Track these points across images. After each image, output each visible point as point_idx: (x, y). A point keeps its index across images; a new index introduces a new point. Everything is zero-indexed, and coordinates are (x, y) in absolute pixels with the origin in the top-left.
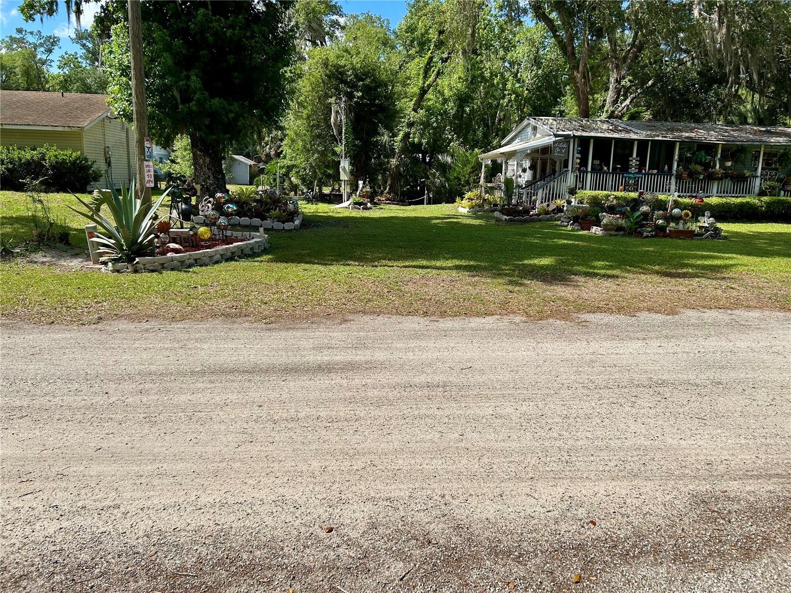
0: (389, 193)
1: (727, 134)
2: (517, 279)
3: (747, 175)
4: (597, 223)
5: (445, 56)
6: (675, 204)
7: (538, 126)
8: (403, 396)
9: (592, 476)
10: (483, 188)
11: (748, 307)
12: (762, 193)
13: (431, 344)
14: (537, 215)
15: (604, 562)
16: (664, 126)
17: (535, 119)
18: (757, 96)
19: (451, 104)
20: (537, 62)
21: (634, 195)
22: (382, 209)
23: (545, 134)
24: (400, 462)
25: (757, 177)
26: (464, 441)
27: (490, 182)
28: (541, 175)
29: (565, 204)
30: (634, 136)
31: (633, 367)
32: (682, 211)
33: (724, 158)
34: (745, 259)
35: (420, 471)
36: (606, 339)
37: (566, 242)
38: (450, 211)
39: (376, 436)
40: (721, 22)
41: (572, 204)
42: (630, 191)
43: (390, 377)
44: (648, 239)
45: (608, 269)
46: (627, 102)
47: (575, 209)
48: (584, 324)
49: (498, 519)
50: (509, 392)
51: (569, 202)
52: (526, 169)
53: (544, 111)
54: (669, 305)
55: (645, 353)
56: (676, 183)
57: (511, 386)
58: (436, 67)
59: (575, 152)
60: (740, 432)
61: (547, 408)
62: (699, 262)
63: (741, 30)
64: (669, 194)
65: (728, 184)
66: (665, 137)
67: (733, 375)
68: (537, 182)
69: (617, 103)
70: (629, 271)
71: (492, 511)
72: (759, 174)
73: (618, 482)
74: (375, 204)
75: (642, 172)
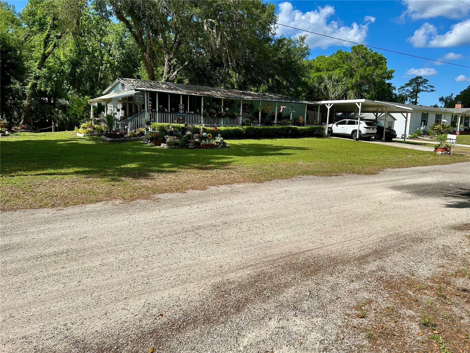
0: (24, 124)
1: (225, 93)
2: (117, 177)
3: (236, 115)
4: (164, 141)
5: (59, 34)
6: (204, 130)
7: (125, 84)
8: (36, 265)
9: (161, 288)
10: (93, 121)
11: (239, 182)
12: (243, 124)
13: (57, 226)
14: (128, 137)
15: (167, 336)
16: (195, 88)
17: (123, 79)
18: (237, 74)
19: (67, 66)
20: (121, 45)
21: (183, 125)
22: (18, 135)
23: (129, 89)
24: (33, 310)
25: (241, 116)
26: (81, 285)
27: (98, 117)
28: (129, 113)
29: (145, 131)
30: (180, 93)
31: (184, 221)
32: (207, 134)
33: (225, 107)
34: (237, 158)
35: (48, 313)
36: (170, 208)
37: (146, 153)
38: (71, 136)
39: (14, 296)
40: (218, 35)
41: (149, 130)
42: (180, 123)
43: (25, 253)
44: (191, 149)
45: (170, 168)
46: (175, 73)
47: (151, 133)
48: (157, 200)
49: (104, 329)
50: (112, 248)
51: (147, 130)
52: (119, 110)
53: (129, 75)
54: (202, 185)
55: (190, 212)
56: (204, 119)
57: (113, 244)
58: (53, 41)
59: (148, 100)
60: (235, 247)
61: (135, 254)
62: (217, 161)
63: (227, 40)
64: (200, 125)
65: (228, 119)
66: (196, 94)
67: (232, 218)
68: (127, 117)
69: (170, 73)
70: (182, 168)
71: (99, 326)
72: (241, 115)
73: (176, 288)
74: (12, 132)
75: (186, 112)
